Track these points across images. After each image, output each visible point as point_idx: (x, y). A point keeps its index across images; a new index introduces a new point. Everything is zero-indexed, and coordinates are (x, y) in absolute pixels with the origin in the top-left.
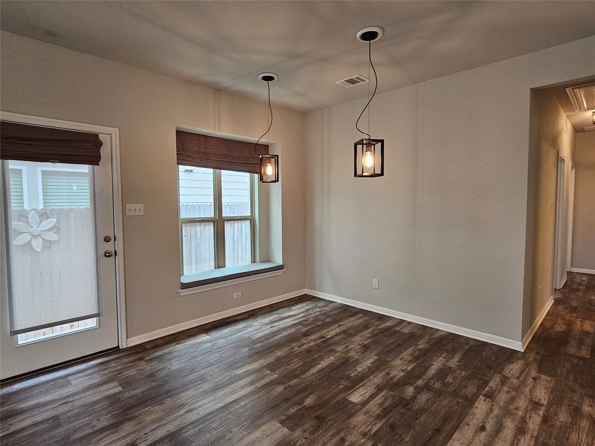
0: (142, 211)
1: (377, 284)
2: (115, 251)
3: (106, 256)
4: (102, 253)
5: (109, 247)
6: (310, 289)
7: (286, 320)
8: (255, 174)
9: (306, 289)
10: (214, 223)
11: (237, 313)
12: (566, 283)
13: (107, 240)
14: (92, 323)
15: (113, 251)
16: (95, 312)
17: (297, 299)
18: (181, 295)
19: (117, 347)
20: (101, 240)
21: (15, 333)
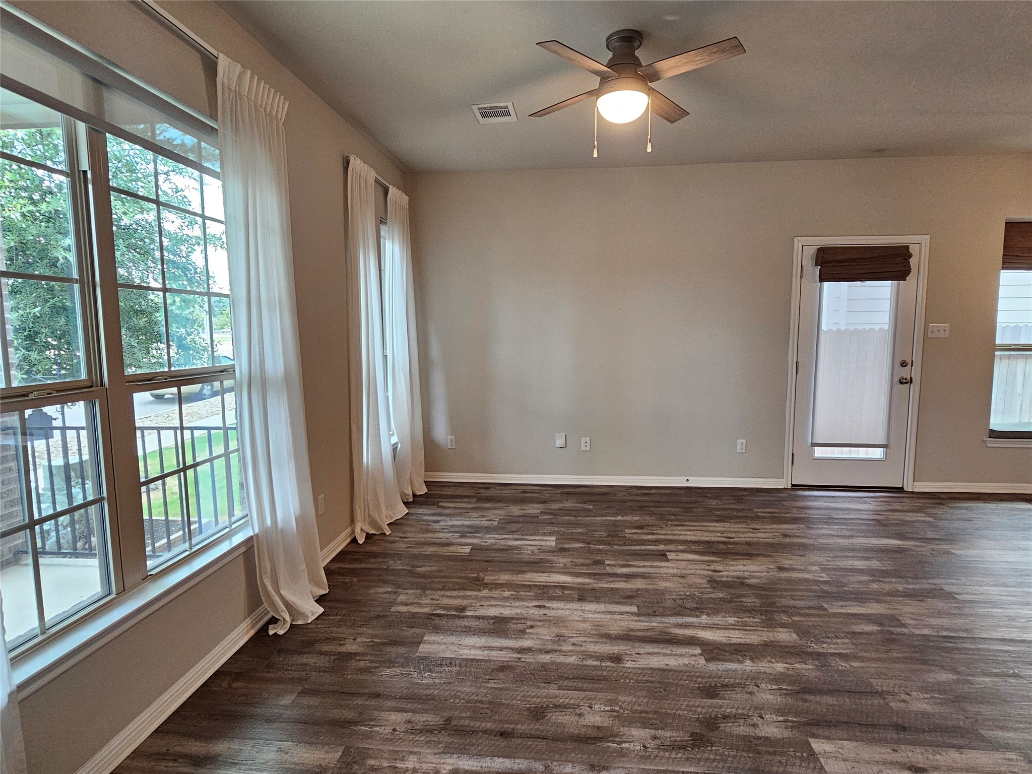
0: (947, 332)
2: (911, 378)
3: (901, 383)
4: (896, 380)
5: (905, 373)
13: (903, 364)
14: (878, 453)
15: (909, 379)
16: (883, 442)
18: (989, 445)
19: (902, 488)
20: (897, 363)
21: (814, 445)
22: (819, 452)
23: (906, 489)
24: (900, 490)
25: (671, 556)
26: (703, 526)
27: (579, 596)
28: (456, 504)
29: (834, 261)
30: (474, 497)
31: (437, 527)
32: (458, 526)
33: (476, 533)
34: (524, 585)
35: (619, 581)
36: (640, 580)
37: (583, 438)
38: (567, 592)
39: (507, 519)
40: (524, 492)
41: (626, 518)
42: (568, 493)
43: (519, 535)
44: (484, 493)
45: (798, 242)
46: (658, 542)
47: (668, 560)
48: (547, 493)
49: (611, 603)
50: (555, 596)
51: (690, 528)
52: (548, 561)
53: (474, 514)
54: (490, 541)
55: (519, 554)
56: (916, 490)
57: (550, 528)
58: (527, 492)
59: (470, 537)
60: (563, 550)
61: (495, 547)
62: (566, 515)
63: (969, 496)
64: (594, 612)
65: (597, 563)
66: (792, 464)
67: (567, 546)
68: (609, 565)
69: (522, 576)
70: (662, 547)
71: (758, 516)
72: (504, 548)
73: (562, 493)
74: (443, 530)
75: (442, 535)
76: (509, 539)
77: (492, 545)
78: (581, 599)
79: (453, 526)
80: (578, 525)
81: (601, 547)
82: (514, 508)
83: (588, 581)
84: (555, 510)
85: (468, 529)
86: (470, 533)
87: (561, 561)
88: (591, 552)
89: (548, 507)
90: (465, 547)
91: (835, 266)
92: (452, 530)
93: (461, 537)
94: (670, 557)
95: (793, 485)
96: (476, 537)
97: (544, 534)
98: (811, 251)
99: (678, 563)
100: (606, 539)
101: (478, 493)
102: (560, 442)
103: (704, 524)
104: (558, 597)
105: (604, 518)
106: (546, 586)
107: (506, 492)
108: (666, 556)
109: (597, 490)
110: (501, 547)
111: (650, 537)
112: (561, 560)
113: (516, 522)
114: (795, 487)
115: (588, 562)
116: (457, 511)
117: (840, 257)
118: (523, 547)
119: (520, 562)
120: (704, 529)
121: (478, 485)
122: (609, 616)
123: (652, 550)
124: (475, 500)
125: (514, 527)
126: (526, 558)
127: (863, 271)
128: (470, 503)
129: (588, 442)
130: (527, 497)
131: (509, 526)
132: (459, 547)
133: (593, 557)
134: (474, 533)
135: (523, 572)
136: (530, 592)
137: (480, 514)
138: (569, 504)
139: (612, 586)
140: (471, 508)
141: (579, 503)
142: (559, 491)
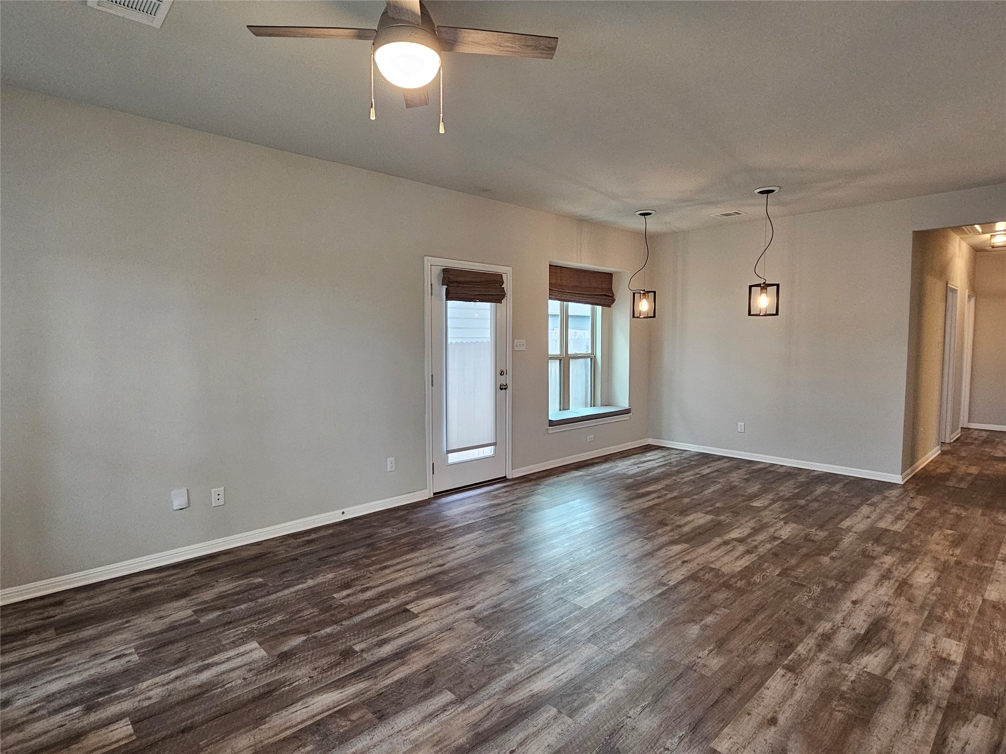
0: (525, 346)
1: (743, 428)
2: (507, 384)
3: (501, 389)
4: (498, 386)
5: (502, 380)
6: (653, 438)
7: (650, 463)
8: (598, 307)
9: (649, 439)
10: (560, 360)
11: (590, 458)
12: (959, 438)
13: (501, 372)
14: (488, 451)
15: (505, 385)
16: (493, 441)
17: (642, 448)
18: (549, 432)
19: (505, 477)
20: (498, 374)
21: (448, 452)
22: (453, 458)
23: (508, 478)
24: (504, 479)
25: (414, 608)
26: (403, 562)
27: (374, 713)
28: (23, 651)
29: (456, 282)
30: (45, 628)
31: (16, 714)
32: (62, 693)
33: (113, 691)
34: (285, 739)
35: (396, 668)
36: (417, 653)
37: (212, 490)
38: (354, 717)
39: (150, 644)
40: (135, 590)
41: (320, 579)
42: (211, 570)
43: (196, 661)
44: (60, 614)
45: (428, 261)
46: (383, 597)
47: (416, 616)
48: (179, 579)
49: (418, 702)
50: (345, 733)
51: (398, 567)
52: (282, 683)
53: (71, 659)
54: (157, 693)
55: (226, 692)
56: (515, 476)
57: (233, 633)
58: (141, 588)
59: (110, 702)
60: (285, 656)
61: (174, 699)
62: (238, 602)
63: (545, 473)
64: (415, 726)
65: (348, 654)
66: (433, 473)
67: (285, 648)
68: (362, 651)
69: (267, 726)
70: (393, 602)
71: (438, 533)
72: (192, 693)
73: (200, 573)
74: (36, 715)
75: (39, 727)
76: (186, 675)
77: (163, 699)
78: (382, 717)
79: (49, 698)
80: (268, 611)
81: (328, 630)
82: (142, 620)
83: (362, 686)
84: (213, 600)
85: (93, 690)
86: (101, 694)
87: (301, 673)
88: (323, 643)
89: (200, 600)
90: (115, 726)
91: (458, 286)
92: (55, 704)
93: (89, 709)
94: (415, 610)
95: (435, 494)
96: (119, 698)
97: (235, 644)
98: (437, 271)
99: (429, 613)
100: (322, 617)
101: (48, 618)
102: (179, 501)
103: (404, 558)
104: (349, 731)
105: (292, 590)
106: (318, 724)
107: (102, 599)
108: (408, 610)
109: (245, 554)
110: (186, 695)
111: (369, 594)
112: (299, 673)
113: (172, 642)
114: (438, 495)
115: (333, 659)
116: (31, 665)
117: (461, 279)
118: (224, 677)
119: (241, 705)
120: (410, 563)
121: (33, 605)
122: (435, 722)
123: (387, 611)
124: (51, 632)
125: (177, 649)
126: (246, 692)
127: (477, 293)
128: (45, 640)
129: (222, 493)
130: (149, 595)
131: (164, 653)
132: (104, 731)
133: (331, 649)
134: (109, 693)
135: (261, 720)
136: (304, 746)
137: (87, 653)
138: (225, 586)
139: (396, 678)
140: (58, 649)
141: (238, 579)
142: (192, 571)
